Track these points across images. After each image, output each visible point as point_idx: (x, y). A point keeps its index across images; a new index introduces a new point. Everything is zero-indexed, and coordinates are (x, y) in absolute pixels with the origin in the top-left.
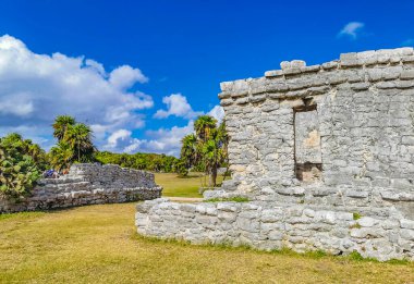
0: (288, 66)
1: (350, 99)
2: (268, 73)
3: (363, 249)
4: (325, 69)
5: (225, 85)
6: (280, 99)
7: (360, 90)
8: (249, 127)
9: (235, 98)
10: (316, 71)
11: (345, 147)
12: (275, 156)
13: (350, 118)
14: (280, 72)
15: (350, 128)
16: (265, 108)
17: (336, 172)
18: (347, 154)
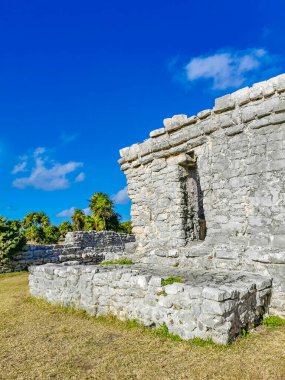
0: (169, 122)
1: (226, 146)
2: (152, 134)
3: (172, 322)
4: (201, 119)
5: (123, 152)
6: (166, 157)
7: (234, 134)
8: (143, 188)
9: (130, 162)
10: (194, 122)
11: (225, 200)
12: (164, 216)
13: (227, 168)
14: (162, 130)
15: (228, 179)
16: (154, 168)
17: (218, 230)
18: (227, 209)
